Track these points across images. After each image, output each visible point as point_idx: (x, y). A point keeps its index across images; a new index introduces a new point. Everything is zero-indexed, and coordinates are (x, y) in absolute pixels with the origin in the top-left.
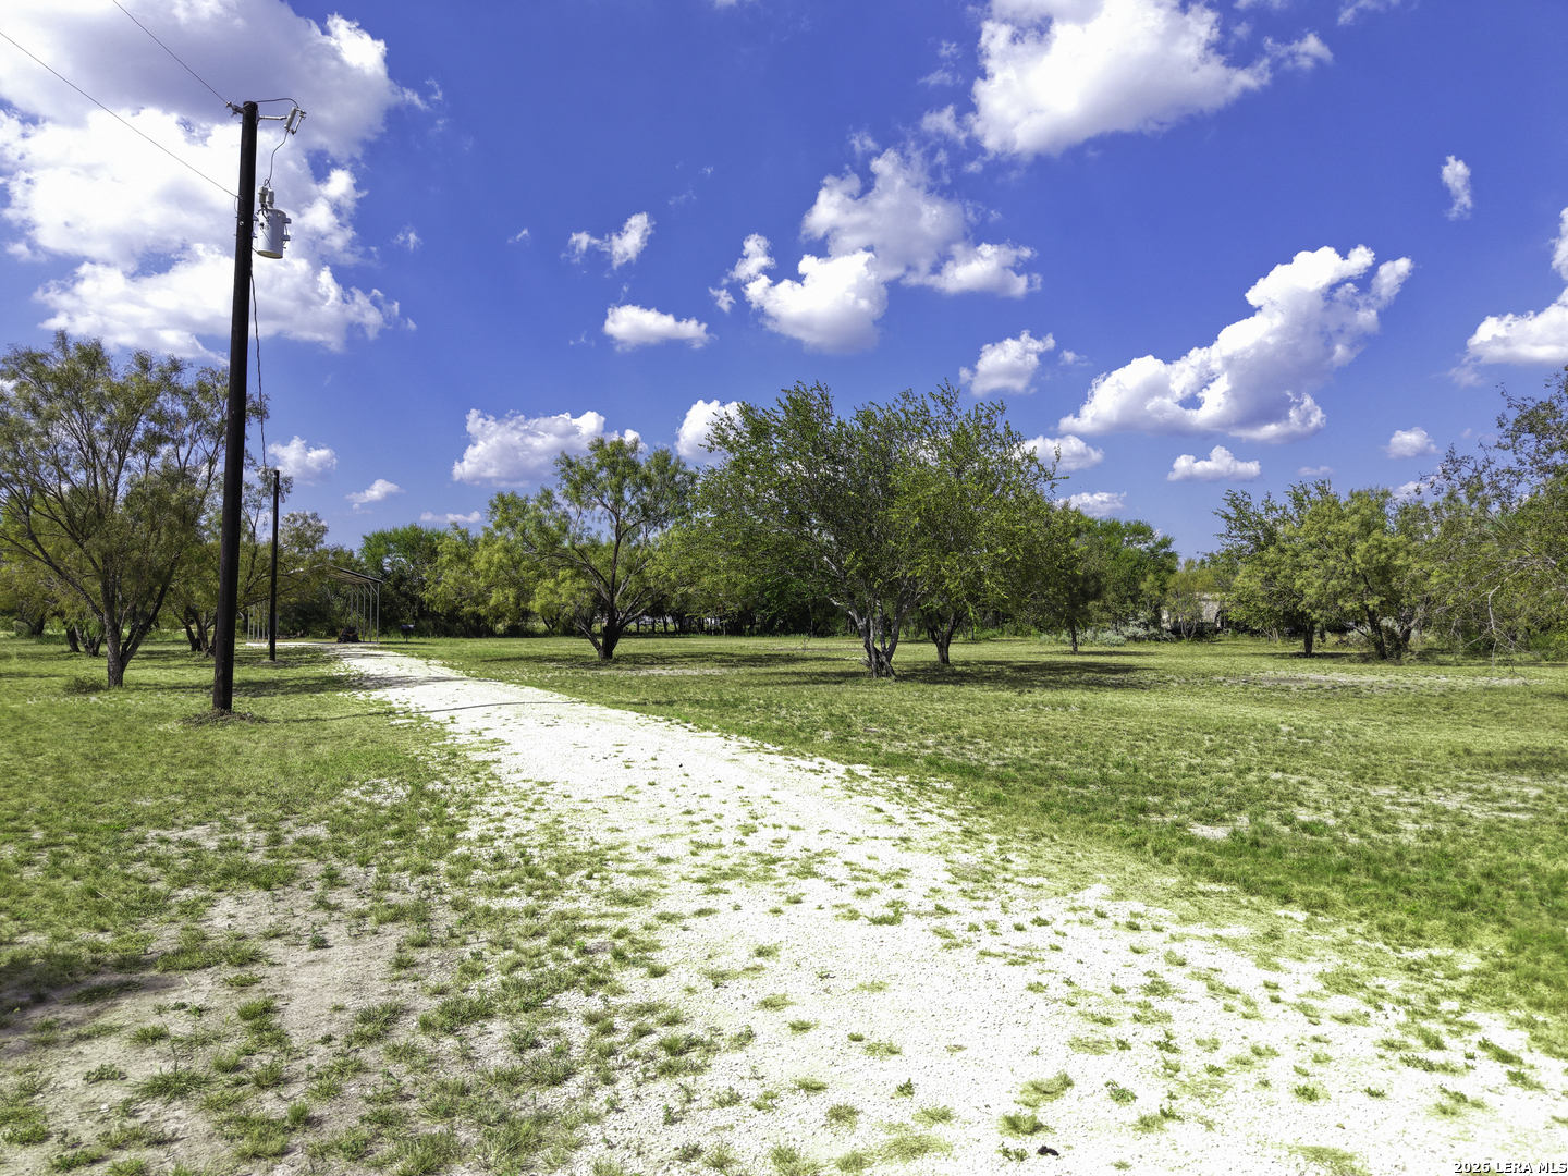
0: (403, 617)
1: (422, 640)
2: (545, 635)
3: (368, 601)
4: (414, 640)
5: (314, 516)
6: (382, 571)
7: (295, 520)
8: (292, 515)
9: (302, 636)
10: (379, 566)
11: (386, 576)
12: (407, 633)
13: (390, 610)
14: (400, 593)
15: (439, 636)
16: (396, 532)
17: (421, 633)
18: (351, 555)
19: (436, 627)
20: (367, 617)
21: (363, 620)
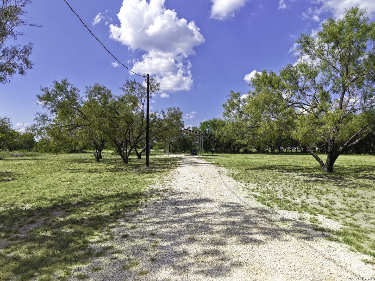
0: (212, 147)
1: (217, 154)
2: (256, 153)
3: (202, 142)
4: (215, 154)
5: (178, 109)
6: (206, 133)
7: (171, 110)
8: (170, 108)
9: (183, 153)
10: (205, 131)
11: (207, 134)
12: (213, 152)
13: (208, 145)
14: (211, 140)
15: (223, 153)
16: (209, 121)
17: (218, 152)
18: (197, 128)
19: (222, 150)
20: (202, 147)
21: (200, 148)
